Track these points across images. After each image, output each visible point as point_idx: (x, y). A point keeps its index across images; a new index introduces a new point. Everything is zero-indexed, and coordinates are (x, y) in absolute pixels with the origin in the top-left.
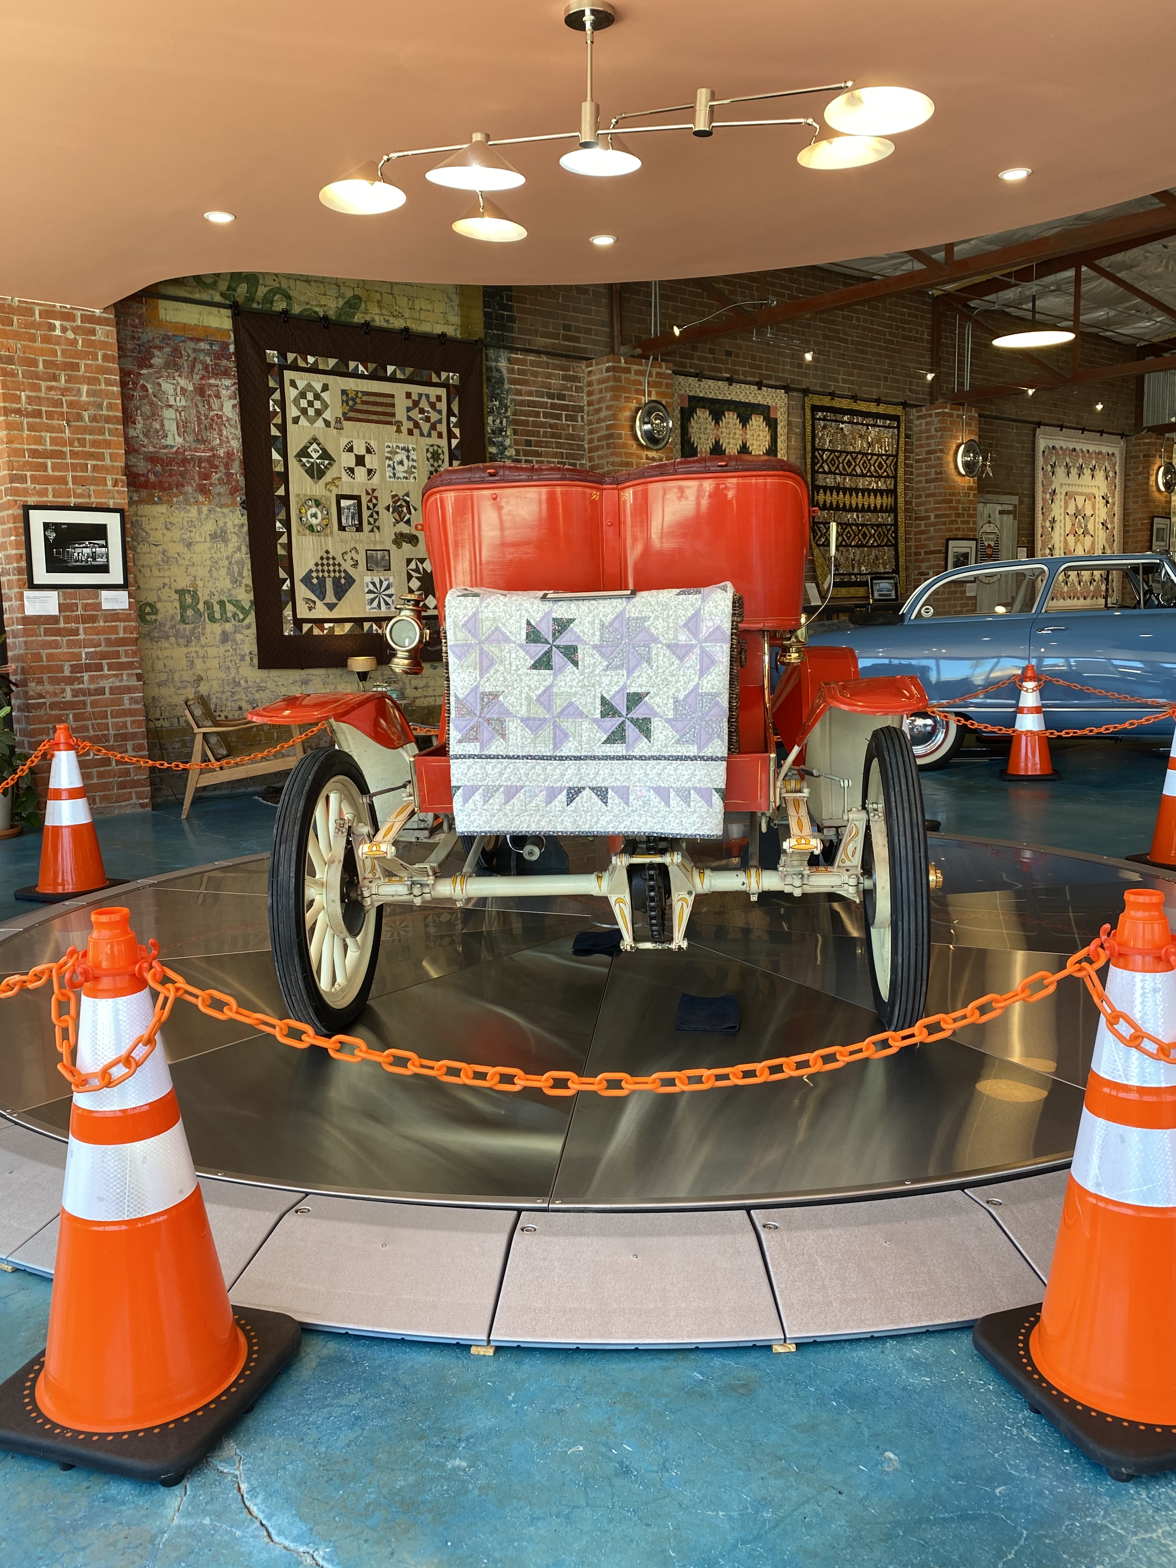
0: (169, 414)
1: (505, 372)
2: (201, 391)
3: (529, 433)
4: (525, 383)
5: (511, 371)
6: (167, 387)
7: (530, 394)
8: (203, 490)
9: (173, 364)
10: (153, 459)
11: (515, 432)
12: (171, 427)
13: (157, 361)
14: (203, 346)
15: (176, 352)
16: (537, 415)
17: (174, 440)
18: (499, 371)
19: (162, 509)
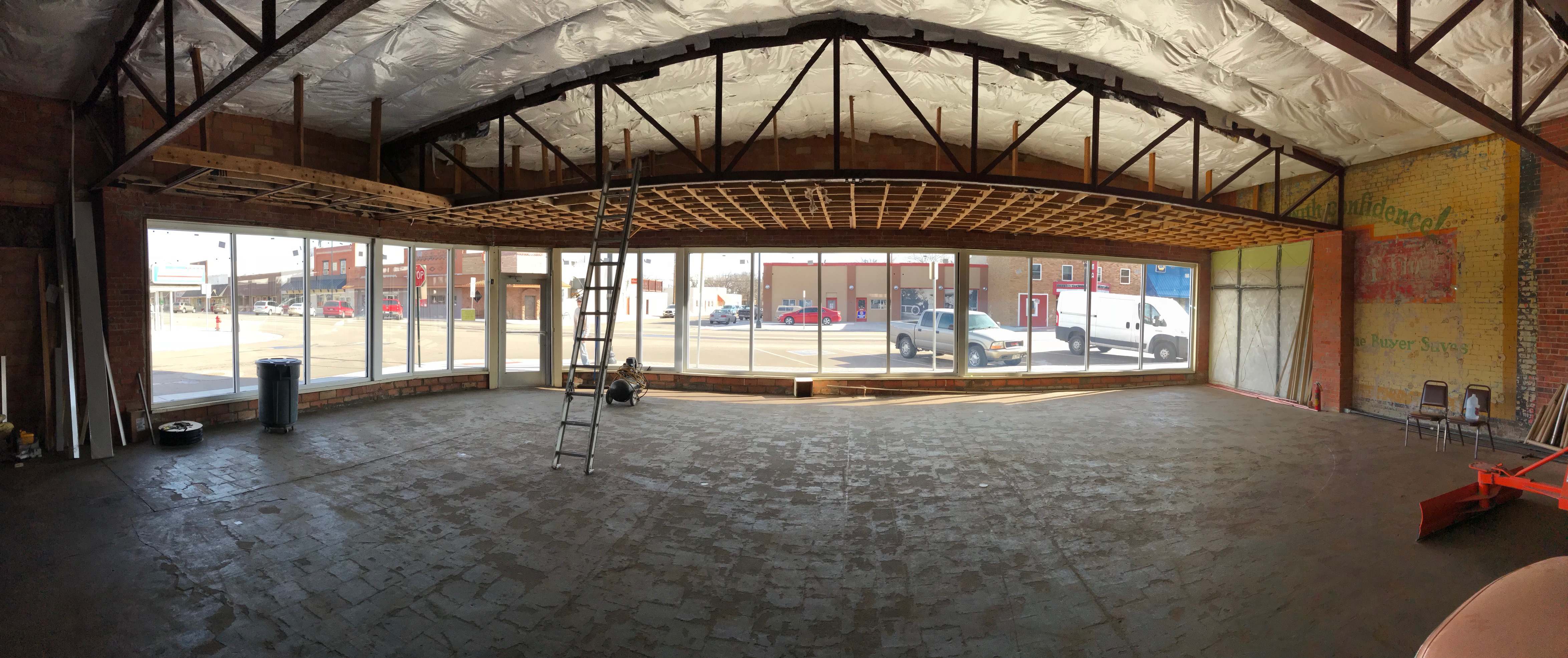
0: (1374, 270)
1: (1532, 223)
2: (1385, 260)
3: (1547, 255)
4: (1549, 226)
5: (1535, 222)
6: (1374, 261)
7: (1550, 232)
8: (1383, 297)
9: (1377, 252)
10: (1368, 287)
11: (1537, 255)
12: (1374, 275)
13: (1372, 252)
14: (1387, 243)
15: (1378, 248)
16: (1555, 243)
17: (1375, 279)
18: (1528, 223)
19: (1369, 305)
